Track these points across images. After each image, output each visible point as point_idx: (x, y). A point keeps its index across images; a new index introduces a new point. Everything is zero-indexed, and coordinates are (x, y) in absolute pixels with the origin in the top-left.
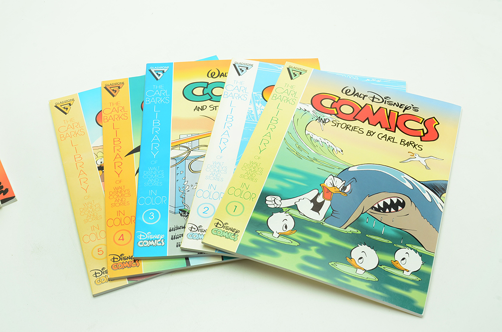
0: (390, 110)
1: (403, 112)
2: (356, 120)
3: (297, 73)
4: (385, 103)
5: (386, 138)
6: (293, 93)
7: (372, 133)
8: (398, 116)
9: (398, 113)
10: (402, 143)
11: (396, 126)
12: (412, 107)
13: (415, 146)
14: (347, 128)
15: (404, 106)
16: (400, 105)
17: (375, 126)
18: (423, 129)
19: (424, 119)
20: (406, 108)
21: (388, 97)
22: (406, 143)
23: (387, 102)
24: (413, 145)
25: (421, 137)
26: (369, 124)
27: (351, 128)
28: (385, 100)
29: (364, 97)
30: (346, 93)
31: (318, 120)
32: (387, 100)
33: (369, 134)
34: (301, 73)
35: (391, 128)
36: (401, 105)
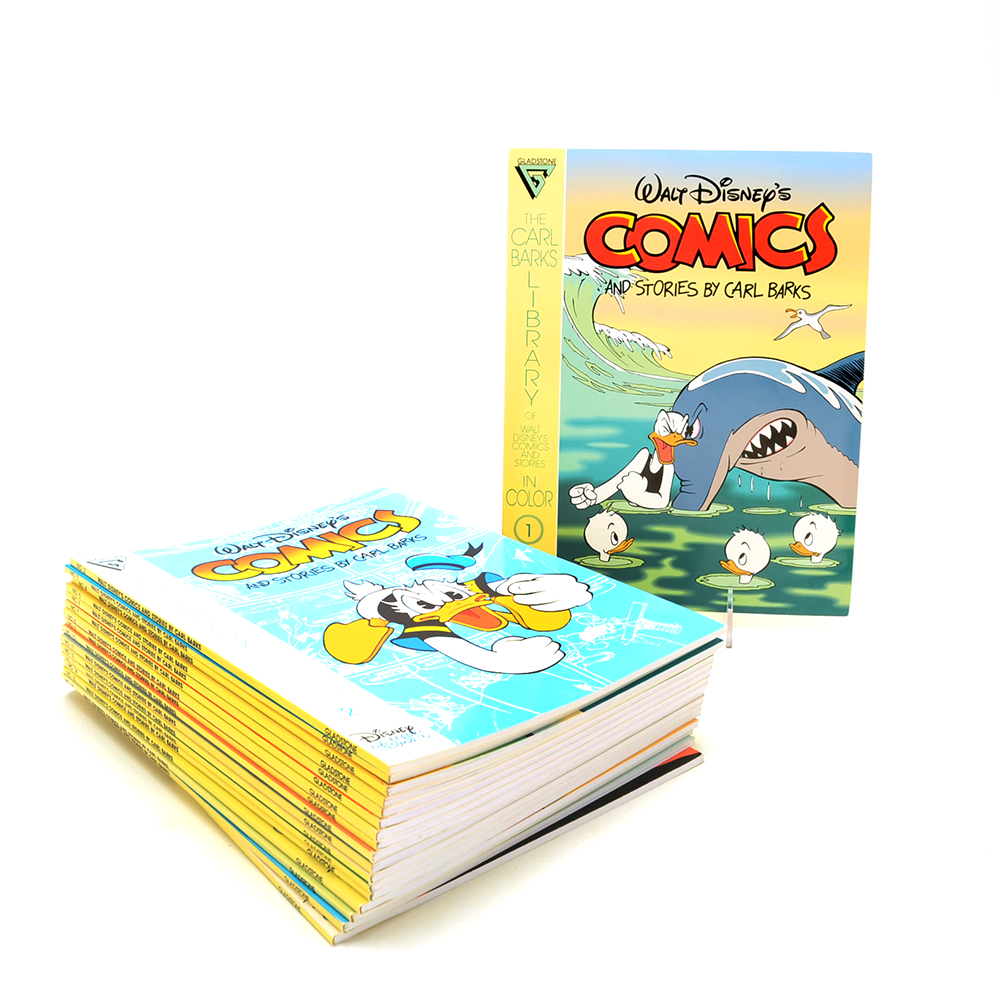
0: (737, 215)
1: (763, 210)
2: (678, 264)
3: (539, 176)
4: (724, 200)
5: (740, 290)
6: (545, 234)
7: (713, 288)
8: (754, 225)
9: (753, 215)
10: (773, 293)
11: (755, 253)
12: (777, 191)
13: (796, 290)
14: (666, 290)
15: (762, 193)
16: (753, 193)
17: (715, 267)
18: (805, 245)
19: (804, 216)
20: (767, 199)
21: (727, 179)
22: (778, 289)
23: (727, 195)
24: (792, 289)
25: (803, 264)
26: (704, 266)
27: (672, 290)
28: (722, 189)
29: (681, 196)
30: (645, 198)
31: (609, 291)
32: (727, 189)
33: (708, 292)
34: (545, 175)
35: (745, 263)
36: (756, 191)
